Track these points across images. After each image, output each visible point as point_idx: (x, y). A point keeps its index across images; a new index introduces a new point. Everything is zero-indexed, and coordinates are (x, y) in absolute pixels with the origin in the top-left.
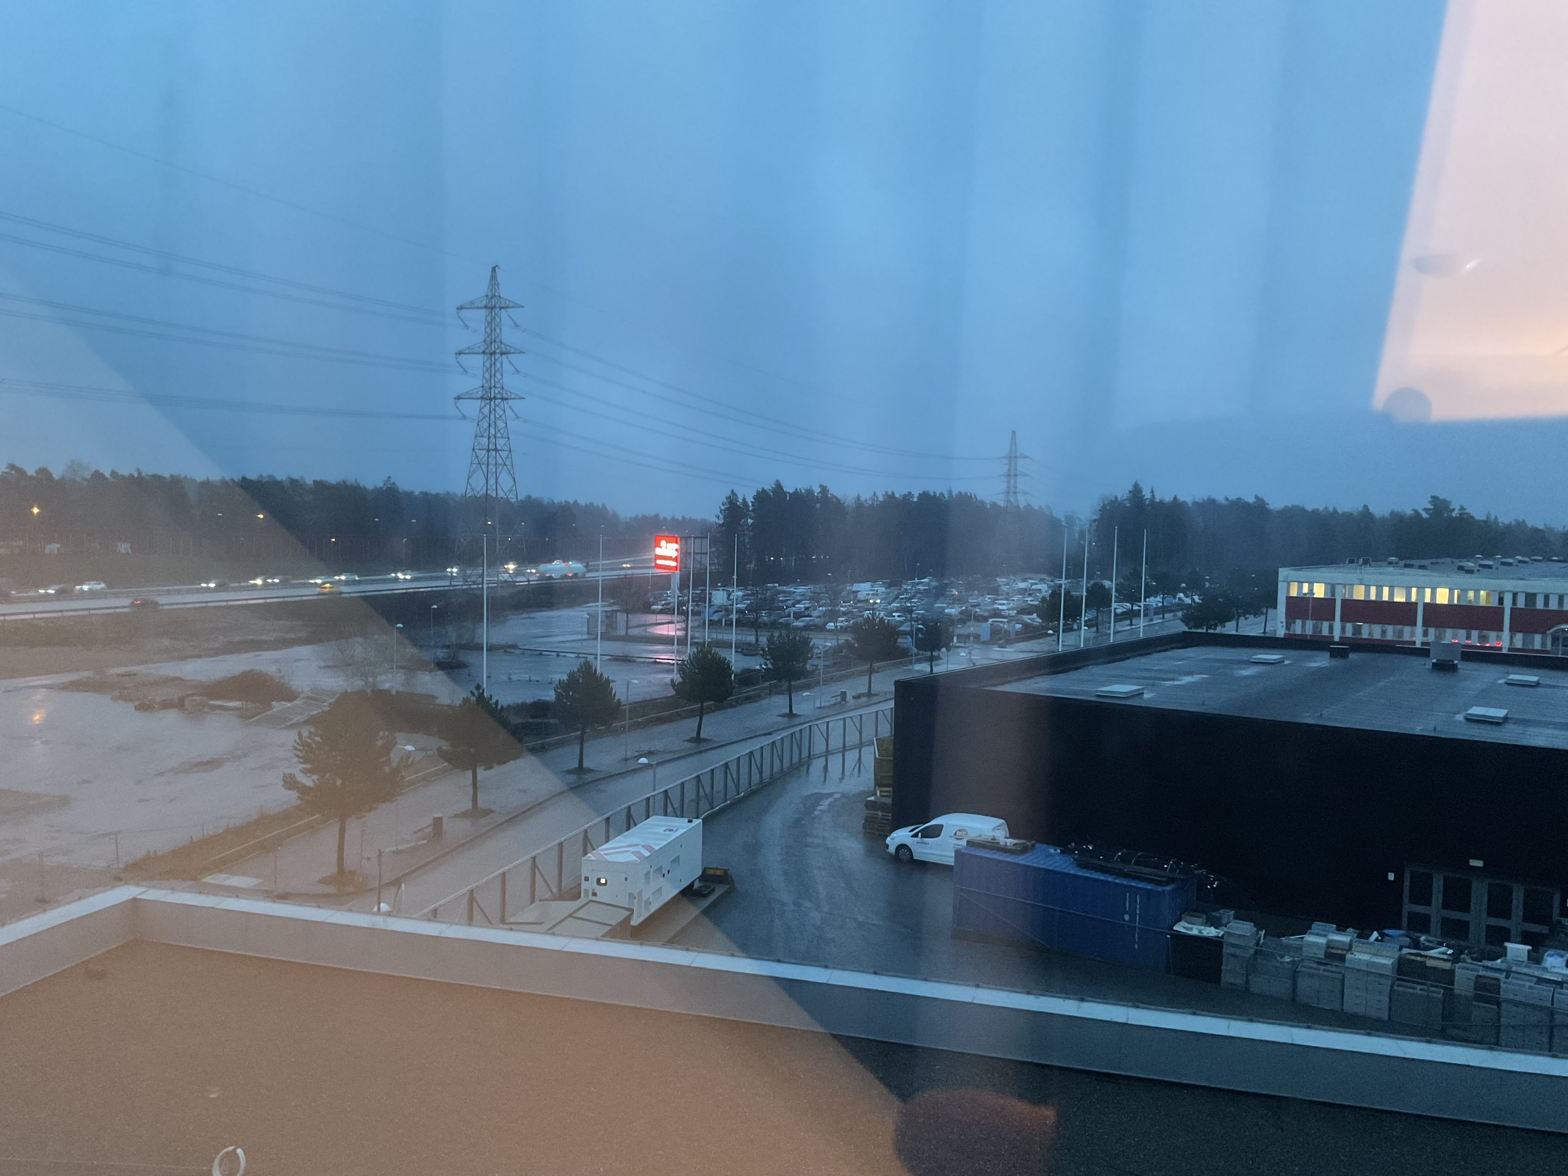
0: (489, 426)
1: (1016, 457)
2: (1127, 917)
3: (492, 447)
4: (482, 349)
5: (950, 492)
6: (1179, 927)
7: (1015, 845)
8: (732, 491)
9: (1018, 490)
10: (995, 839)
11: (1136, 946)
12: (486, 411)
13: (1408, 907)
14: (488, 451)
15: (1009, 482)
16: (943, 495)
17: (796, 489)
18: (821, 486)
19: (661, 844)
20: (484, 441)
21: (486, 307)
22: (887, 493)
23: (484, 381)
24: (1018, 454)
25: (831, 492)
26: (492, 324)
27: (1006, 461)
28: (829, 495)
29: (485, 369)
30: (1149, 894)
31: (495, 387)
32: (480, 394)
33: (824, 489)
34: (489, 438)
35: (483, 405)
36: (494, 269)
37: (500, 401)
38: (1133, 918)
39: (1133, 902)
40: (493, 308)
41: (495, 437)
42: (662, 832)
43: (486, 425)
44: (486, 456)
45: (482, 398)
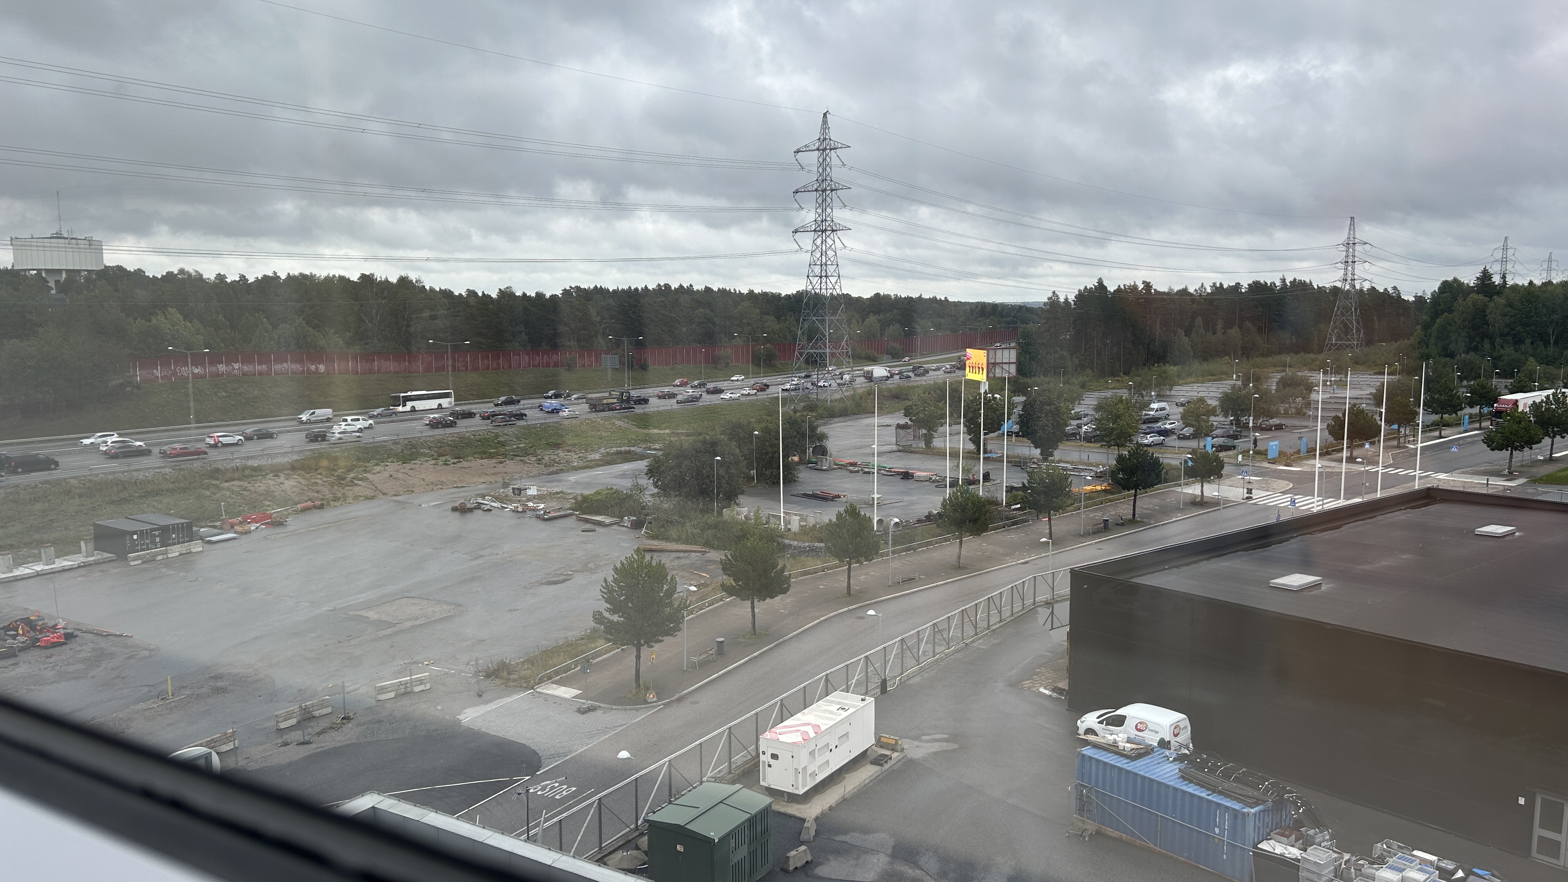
0: (822, 255)
1: (1354, 244)
2: (1217, 830)
3: (824, 274)
4: (815, 186)
5: (1283, 280)
6: (1264, 846)
7: (1132, 749)
8: (1054, 292)
9: (1356, 277)
10: (1116, 743)
11: (1225, 857)
12: (819, 242)
13: (1538, 832)
14: (821, 277)
15: (1346, 269)
16: (1275, 284)
17: (1119, 286)
18: (1144, 282)
19: (828, 724)
20: (817, 270)
21: (818, 149)
22: (1214, 284)
23: (817, 216)
24: (1357, 241)
25: (1154, 287)
26: (824, 165)
27: (1344, 248)
28: (1153, 291)
29: (818, 205)
30: (1235, 814)
31: (826, 220)
32: (813, 227)
33: (1147, 285)
34: (821, 266)
35: (816, 237)
36: (825, 115)
37: (830, 232)
38: (1222, 831)
39: (1222, 817)
40: (824, 150)
41: (826, 265)
42: (835, 711)
43: (818, 255)
44: (819, 281)
45: (815, 231)
